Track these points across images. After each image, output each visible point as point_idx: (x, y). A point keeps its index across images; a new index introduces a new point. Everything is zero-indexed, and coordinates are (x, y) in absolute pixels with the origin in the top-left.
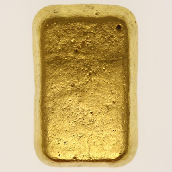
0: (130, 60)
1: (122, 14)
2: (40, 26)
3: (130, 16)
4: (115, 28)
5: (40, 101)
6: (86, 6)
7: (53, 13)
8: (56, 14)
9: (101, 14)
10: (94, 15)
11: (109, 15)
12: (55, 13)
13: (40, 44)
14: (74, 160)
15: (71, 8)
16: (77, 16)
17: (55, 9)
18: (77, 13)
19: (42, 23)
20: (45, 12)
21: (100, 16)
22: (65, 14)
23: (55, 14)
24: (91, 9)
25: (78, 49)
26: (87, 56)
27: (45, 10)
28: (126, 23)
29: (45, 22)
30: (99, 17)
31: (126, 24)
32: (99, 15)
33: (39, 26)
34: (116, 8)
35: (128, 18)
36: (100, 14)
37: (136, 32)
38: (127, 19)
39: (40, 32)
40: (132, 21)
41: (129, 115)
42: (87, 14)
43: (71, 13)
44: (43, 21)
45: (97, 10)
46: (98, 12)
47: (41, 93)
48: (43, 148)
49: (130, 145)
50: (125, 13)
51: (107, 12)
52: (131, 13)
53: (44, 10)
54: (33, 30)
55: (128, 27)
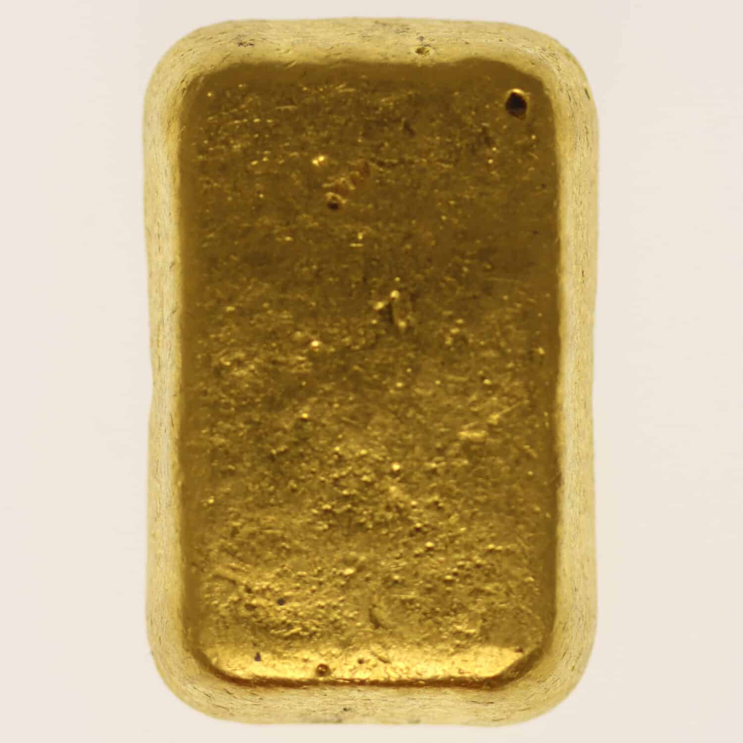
0: (563, 244)
1: (530, 51)
2: (180, 101)
3: (563, 63)
4: (502, 105)
5: (177, 421)
6: (377, 22)
7: (232, 46)
8: (247, 50)
9: (442, 50)
10: (409, 53)
11: (473, 54)
12: (241, 44)
13: (178, 175)
14: (321, 679)
15: (308, 30)
16: (338, 57)
17: (242, 32)
18: (338, 45)
19: (184, 85)
20: (200, 44)
21: (436, 58)
22: (282, 51)
23: (242, 47)
24: (398, 32)
25: (339, 197)
26: (380, 224)
27: (199, 38)
28: (548, 86)
29: (202, 79)
30: (432, 60)
31: (547, 93)
32: (432, 52)
33: (172, 101)
34: (503, 31)
35: (555, 70)
36: (434, 48)
37: (590, 134)
38: (553, 72)
39: (175, 126)
40: (572, 84)
41: (560, 485)
42: (382, 50)
43: (311, 44)
44: (190, 78)
45: (423, 35)
46: (426, 41)
47: (178, 389)
48: (186, 628)
49: (560, 617)
50: (544, 49)
51: (467, 43)
52: (568, 55)
53: (194, 38)
54: (147, 123)
55: (554, 105)
